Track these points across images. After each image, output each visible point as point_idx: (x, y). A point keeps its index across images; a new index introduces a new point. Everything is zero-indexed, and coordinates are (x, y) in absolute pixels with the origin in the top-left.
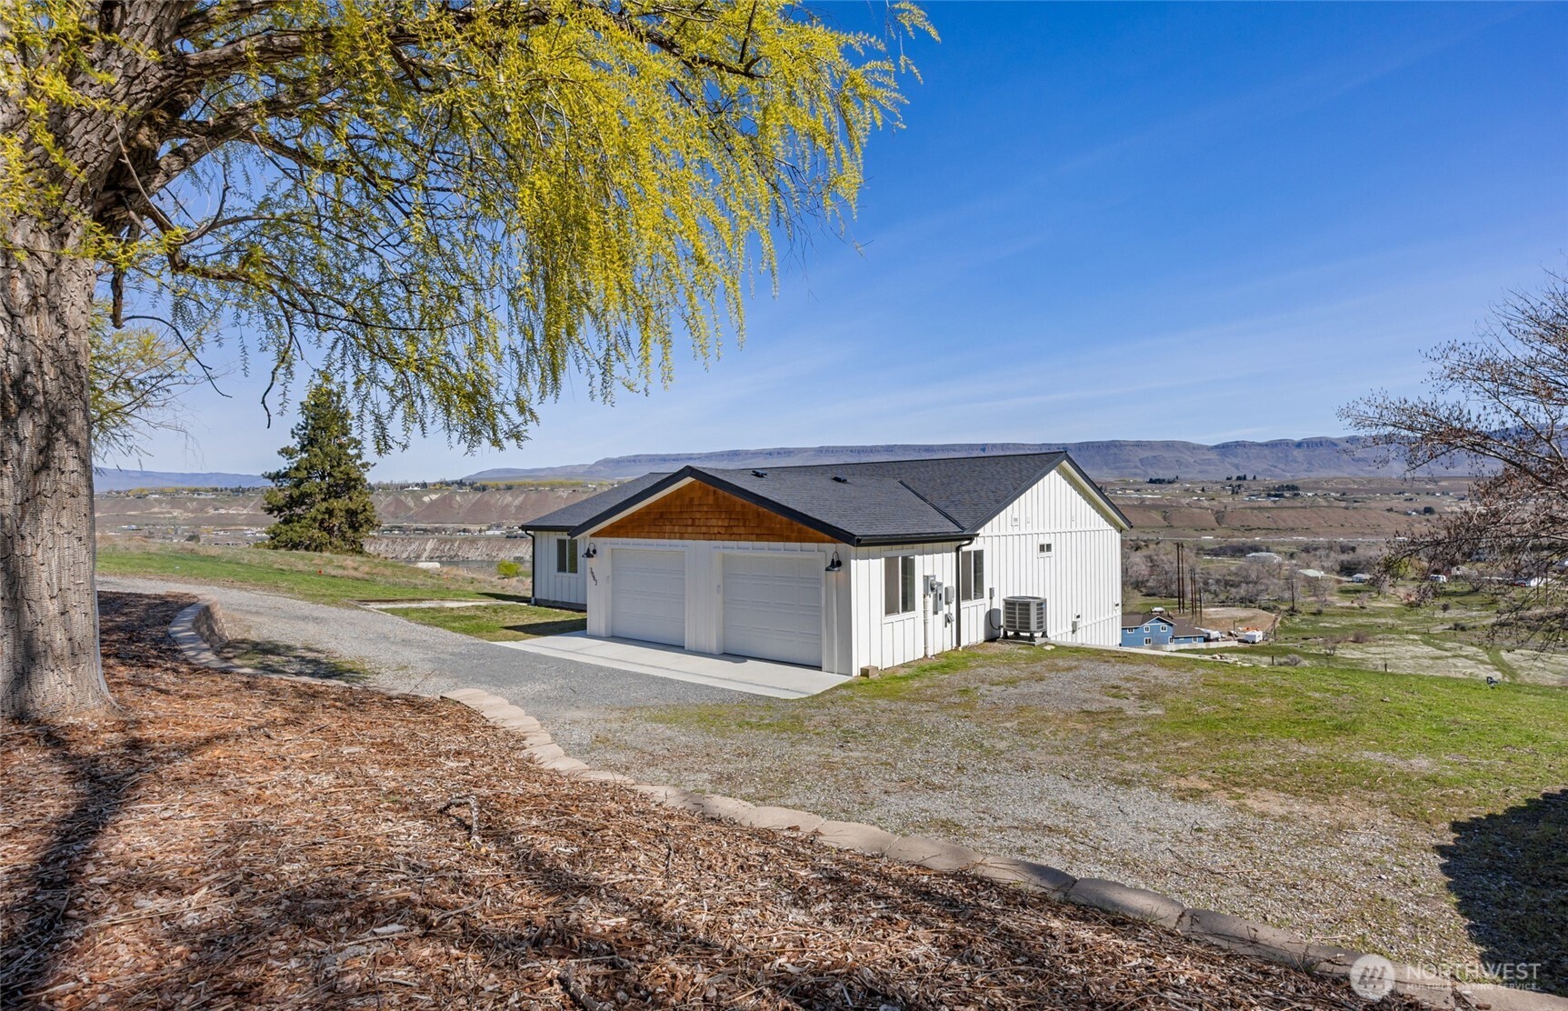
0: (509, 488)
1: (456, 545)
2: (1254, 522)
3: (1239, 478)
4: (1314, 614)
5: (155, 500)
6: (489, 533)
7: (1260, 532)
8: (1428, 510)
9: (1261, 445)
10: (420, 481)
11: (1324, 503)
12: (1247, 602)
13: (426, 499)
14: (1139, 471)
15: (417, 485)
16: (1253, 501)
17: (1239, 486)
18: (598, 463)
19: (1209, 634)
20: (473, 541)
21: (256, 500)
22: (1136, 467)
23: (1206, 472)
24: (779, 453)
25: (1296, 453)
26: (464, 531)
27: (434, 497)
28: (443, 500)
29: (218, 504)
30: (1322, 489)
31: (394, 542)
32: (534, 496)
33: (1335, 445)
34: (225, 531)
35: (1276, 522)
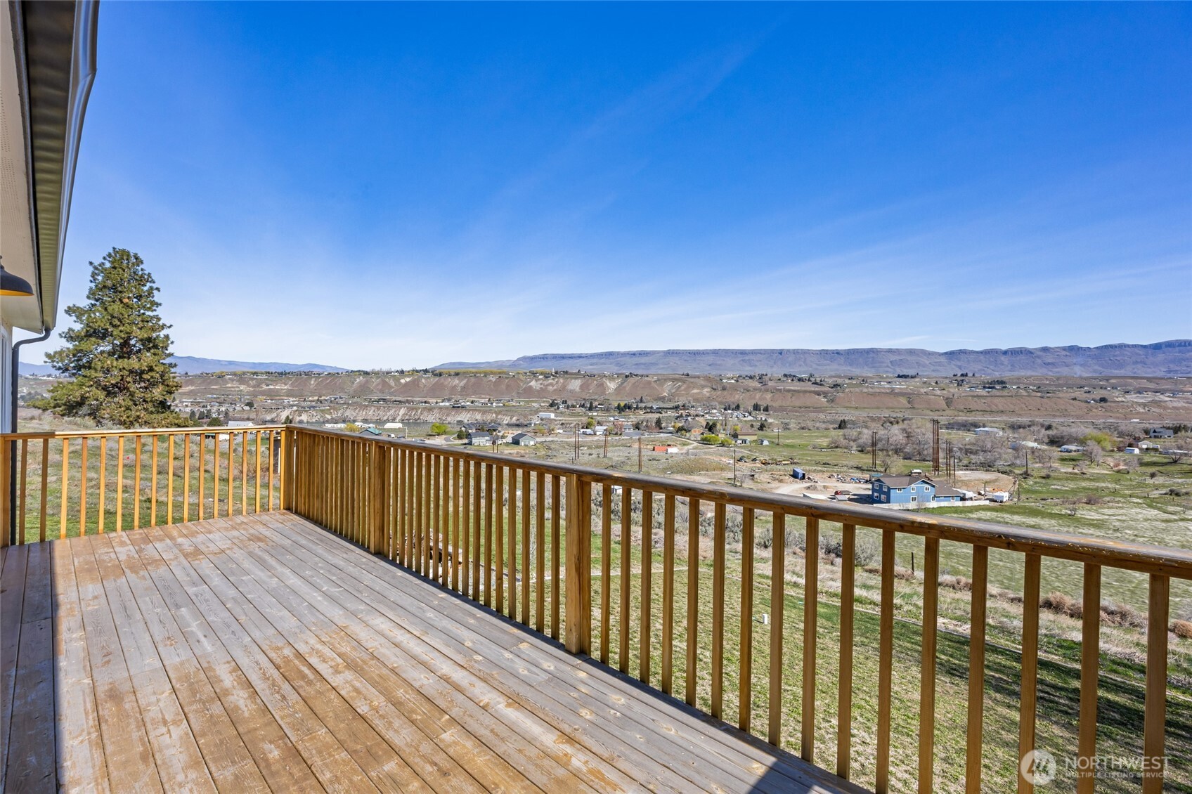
0: (457, 374)
1: (419, 412)
2: (973, 406)
3: (962, 375)
4: (1043, 478)
5: (230, 379)
6: (441, 404)
7: (978, 413)
8: (1103, 400)
9: (977, 352)
10: (399, 369)
11: (1025, 394)
12: (987, 466)
13: (403, 381)
14: (890, 370)
15: (397, 371)
16: (973, 391)
17: (962, 381)
18: (519, 359)
19: (965, 494)
20: (431, 409)
21: (293, 380)
22: (888, 366)
23: (938, 371)
24: (640, 354)
25: (1003, 358)
26: (425, 402)
27: (408, 379)
28: (413, 382)
29: (269, 382)
30: (1023, 384)
31: (378, 409)
32: (473, 380)
33: (1031, 353)
34: (272, 400)
35: (990, 406)
